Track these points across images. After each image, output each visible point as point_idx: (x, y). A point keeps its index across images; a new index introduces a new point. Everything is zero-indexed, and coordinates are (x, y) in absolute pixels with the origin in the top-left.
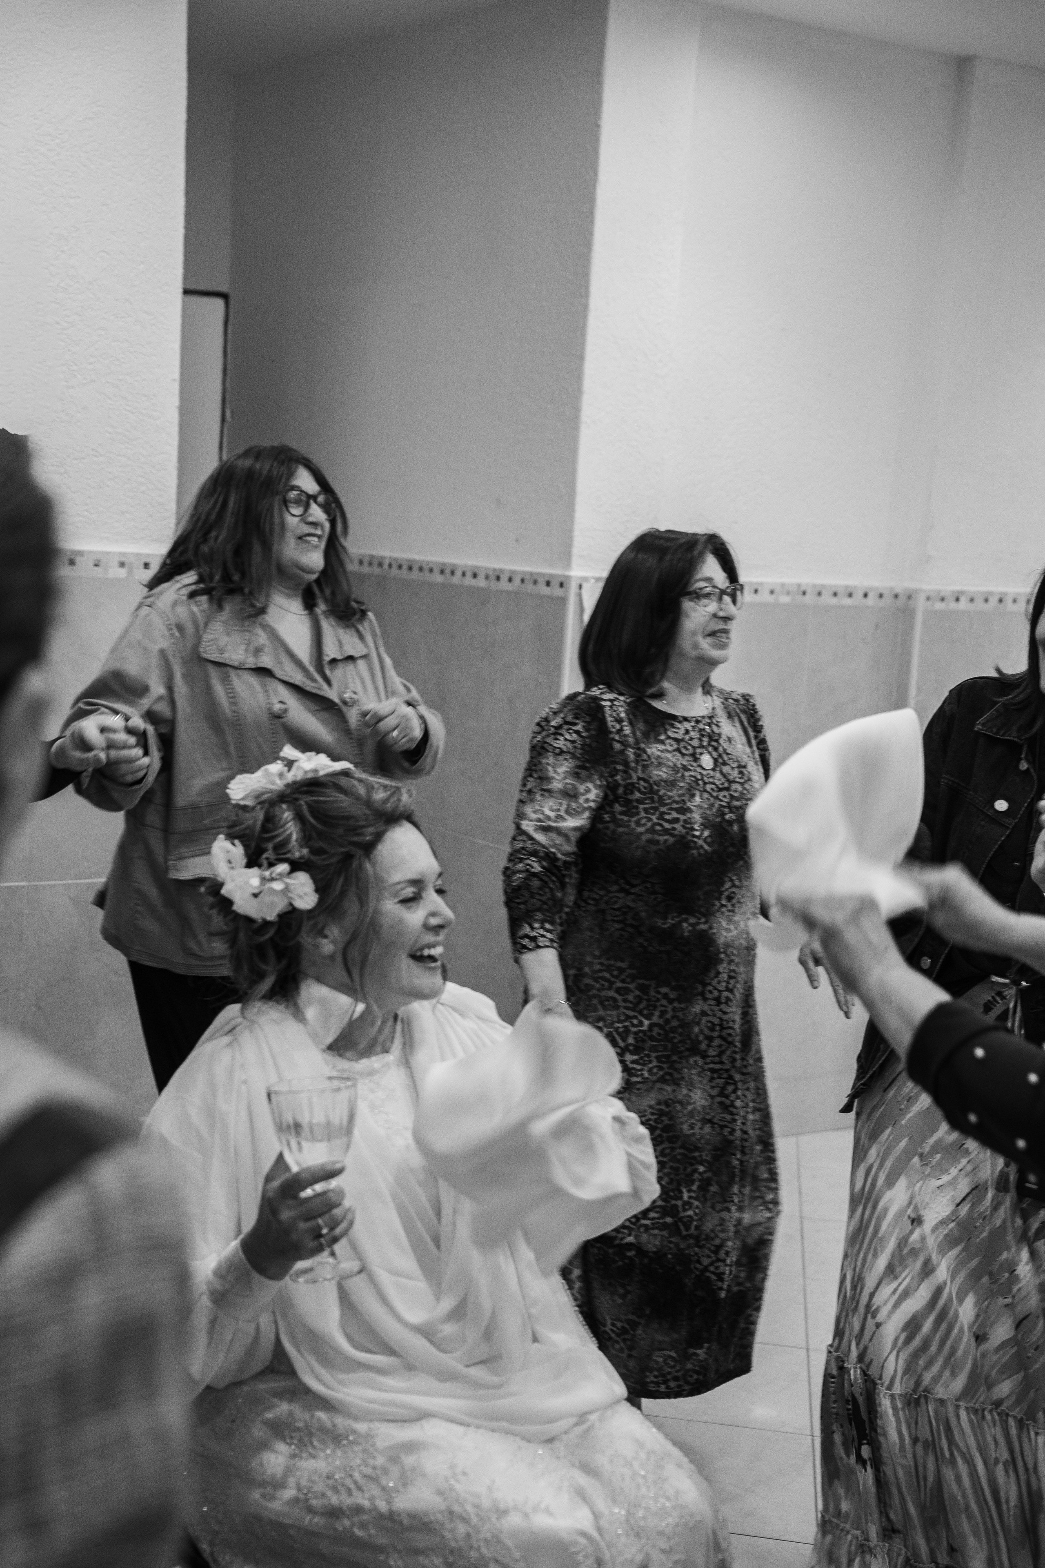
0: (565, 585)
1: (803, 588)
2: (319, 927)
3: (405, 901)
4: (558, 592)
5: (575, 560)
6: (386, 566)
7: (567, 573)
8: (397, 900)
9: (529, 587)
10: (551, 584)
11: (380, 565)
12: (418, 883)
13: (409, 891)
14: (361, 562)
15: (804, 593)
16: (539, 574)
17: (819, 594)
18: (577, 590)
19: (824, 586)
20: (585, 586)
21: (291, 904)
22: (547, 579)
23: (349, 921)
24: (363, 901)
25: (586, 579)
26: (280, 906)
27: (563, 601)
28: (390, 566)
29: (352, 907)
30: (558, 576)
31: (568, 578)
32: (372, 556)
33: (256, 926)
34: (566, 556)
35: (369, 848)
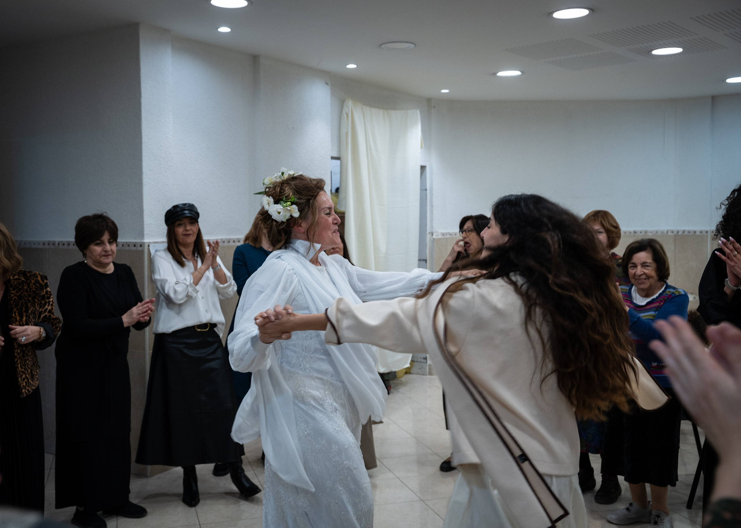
0: (142, 246)
1: (223, 240)
2: (299, 223)
3: (326, 214)
4: (140, 249)
5: (145, 236)
6: (57, 244)
7: (143, 241)
8: (325, 214)
9: (127, 248)
10: (136, 246)
11: (54, 244)
12: (330, 208)
13: (328, 211)
14: (44, 244)
15: (224, 242)
16: (130, 242)
17: (229, 242)
18: (148, 247)
19: (230, 239)
20: (151, 245)
21: (291, 216)
22: (134, 244)
23: (310, 221)
24: (314, 214)
25: (150, 243)
26: (288, 216)
27: (142, 252)
28: (59, 244)
29: (310, 216)
30: (139, 242)
31: (144, 243)
32: (49, 241)
33: (279, 223)
34: (141, 234)
35: (315, 197)
